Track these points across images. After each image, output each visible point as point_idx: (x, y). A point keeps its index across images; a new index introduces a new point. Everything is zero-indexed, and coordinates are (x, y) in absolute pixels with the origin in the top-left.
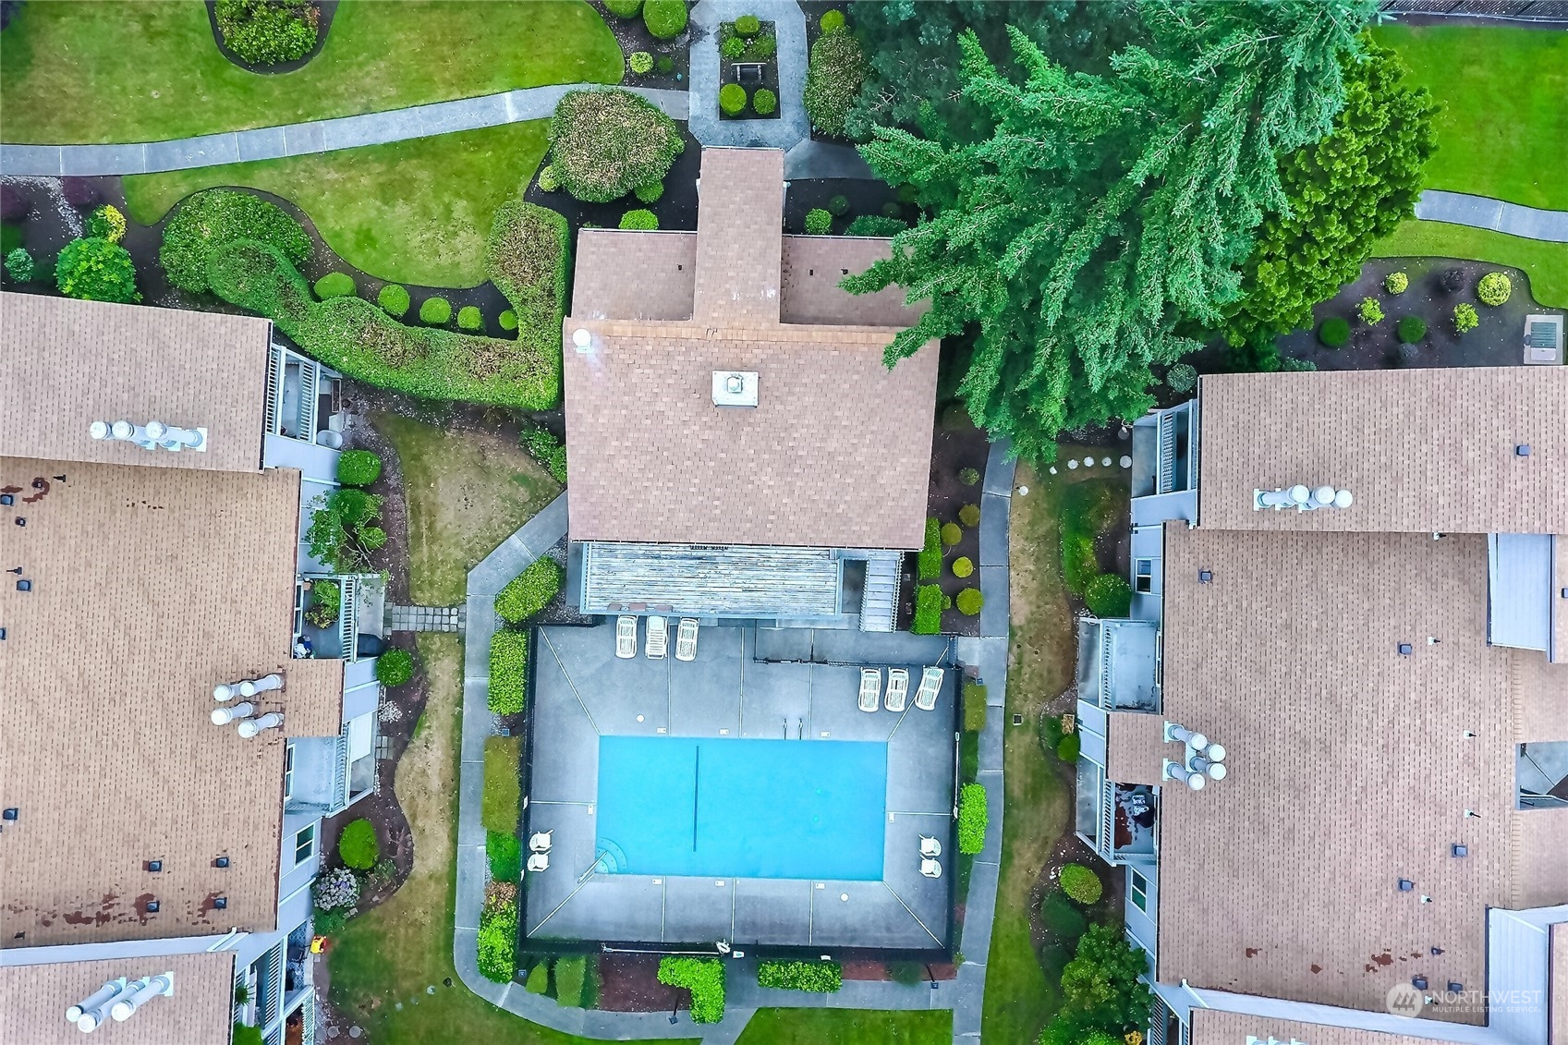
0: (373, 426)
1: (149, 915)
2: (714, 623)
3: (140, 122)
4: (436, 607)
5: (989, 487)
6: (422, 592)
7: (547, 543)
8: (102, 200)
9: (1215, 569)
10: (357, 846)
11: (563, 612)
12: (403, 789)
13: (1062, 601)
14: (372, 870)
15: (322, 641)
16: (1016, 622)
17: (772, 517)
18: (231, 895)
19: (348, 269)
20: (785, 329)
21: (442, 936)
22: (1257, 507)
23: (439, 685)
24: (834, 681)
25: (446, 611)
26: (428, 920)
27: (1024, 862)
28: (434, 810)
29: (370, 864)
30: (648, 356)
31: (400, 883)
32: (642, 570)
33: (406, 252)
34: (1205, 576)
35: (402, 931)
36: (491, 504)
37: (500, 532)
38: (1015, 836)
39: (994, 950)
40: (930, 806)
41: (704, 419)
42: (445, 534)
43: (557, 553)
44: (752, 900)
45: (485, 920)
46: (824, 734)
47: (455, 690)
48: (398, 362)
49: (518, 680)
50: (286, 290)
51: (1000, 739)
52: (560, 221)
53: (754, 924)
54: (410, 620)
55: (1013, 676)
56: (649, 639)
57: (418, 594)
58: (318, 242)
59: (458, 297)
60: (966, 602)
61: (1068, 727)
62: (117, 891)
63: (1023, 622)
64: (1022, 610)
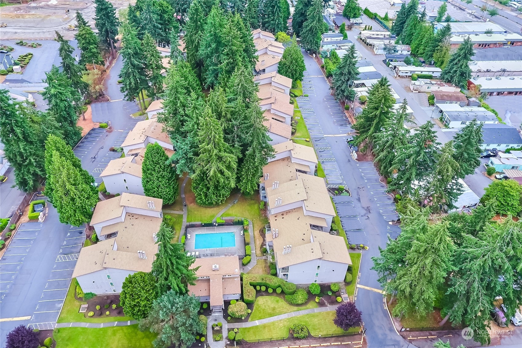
1: (282, 214)
3: (317, 315)
8: (320, 303)
28: (257, 237)
45: (248, 225)
54: (264, 257)
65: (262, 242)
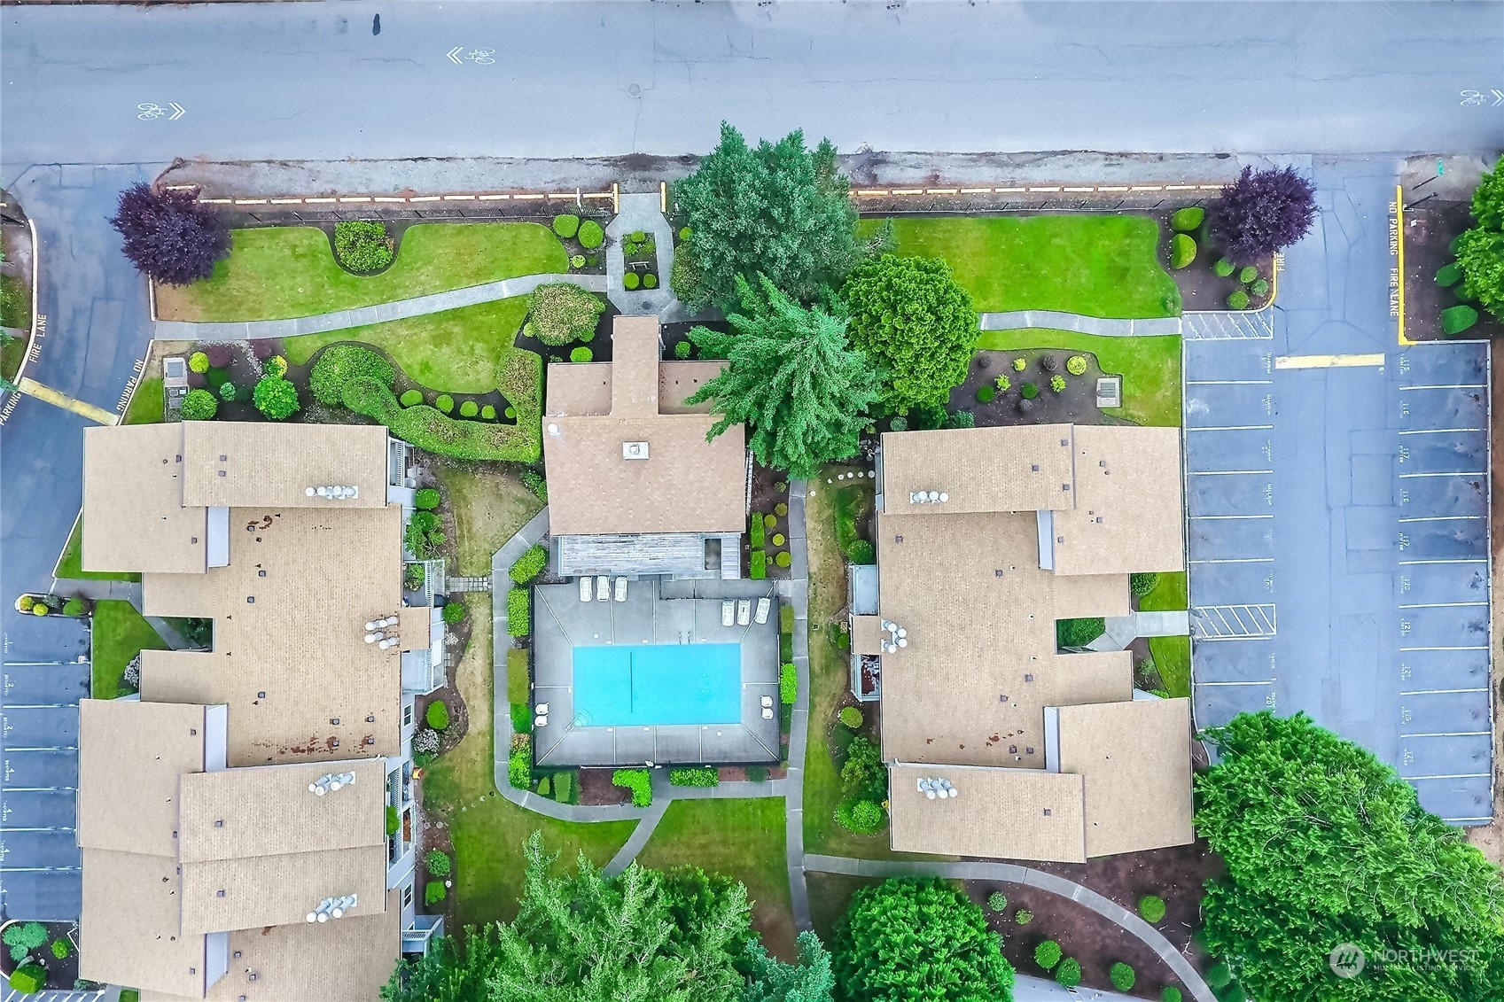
0: (433, 474)
1: (334, 748)
2: (637, 579)
3: (292, 306)
4: (474, 577)
5: (793, 492)
6: (466, 569)
7: (537, 537)
8: (274, 354)
9: (904, 535)
10: (437, 715)
11: (549, 577)
12: (460, 683)
13: (838, 557)
14: (446, 730)
15: (414, 598)
16: (812, 570)
17: (661, 518)
18: (377, 737)
19: (417, 387)
20: (661, 418)
21: (487, 767)
22: (912, 502)
23: (479, 622)
24: (707, 607)
25: (480, 579)
26: (478, 758)
27: (823, 709)
28: (480, 695)
29: (445, 726)
30: (589, 435)
31: (462, 738)
32: (592, 550)
33: (449, 374)
34: (899, 539)
35: (464, 765)
36: (505, 514)
37: (509, 532)
38: (816, 694)
39: (807, 761)
40: (766, 678)
41: (621, 467)
42: (478, 535)
43: (544, 543)
44: (666, 738)
45: (512, 754)
46: (703, 640)
47: (488, 625)
48: (451, 441)
49: (525, 616)
50: (386, 404)
51: (806, 638)
52: (537, 358)
53: (667, 752)
54: (460, 585)
55: (812, 602)
56: (599, 590)
57: (465, 571)
58: (398, 372)
59: (481, 399)
60: (782, 559)
61: (844, 629)
62: (317, 735)
63: (816, 570)
64: (815, 563)
65: (461, 668)
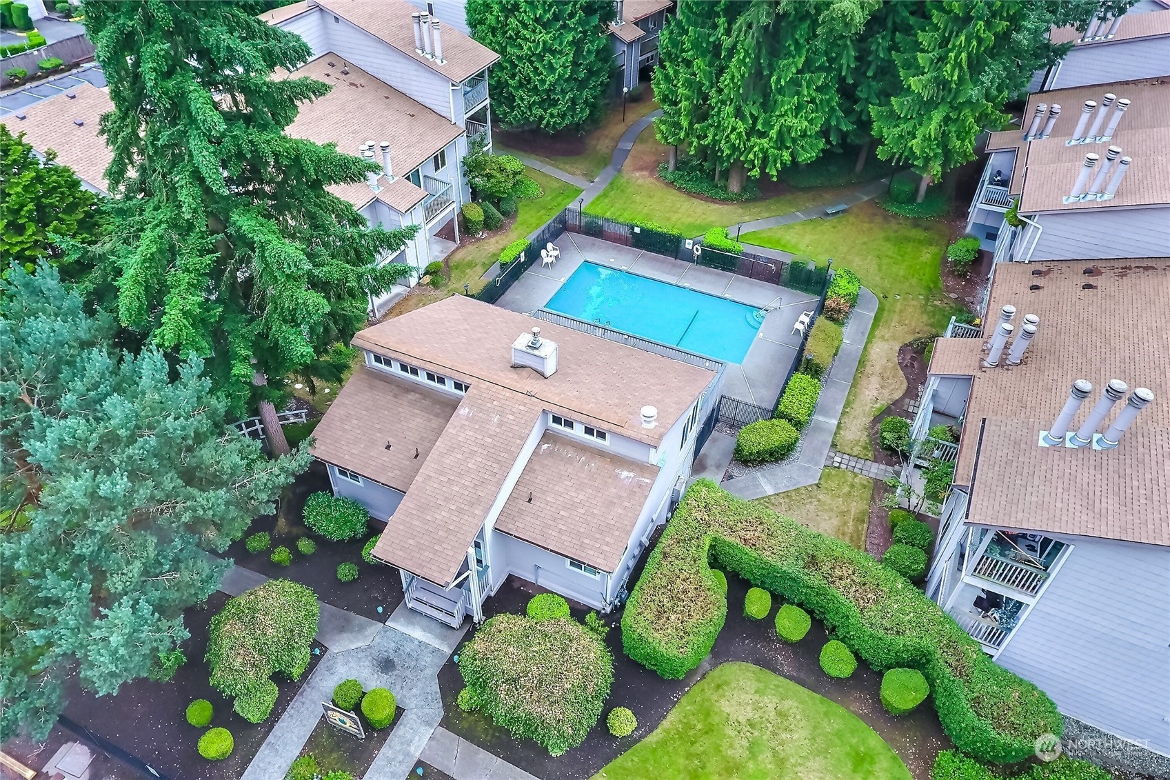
4: (852, 471)
6: (862, 483)
7: (742, 480)
23: (859, 426)
25: (844, 466)
28: (877, 369)
37: (781, 499)
42: (834, 512)
47: (847, 420)
54: (876, 469)
57: (866, 483)
65: (897, 395)
